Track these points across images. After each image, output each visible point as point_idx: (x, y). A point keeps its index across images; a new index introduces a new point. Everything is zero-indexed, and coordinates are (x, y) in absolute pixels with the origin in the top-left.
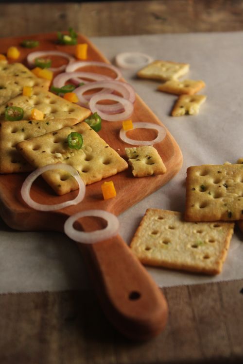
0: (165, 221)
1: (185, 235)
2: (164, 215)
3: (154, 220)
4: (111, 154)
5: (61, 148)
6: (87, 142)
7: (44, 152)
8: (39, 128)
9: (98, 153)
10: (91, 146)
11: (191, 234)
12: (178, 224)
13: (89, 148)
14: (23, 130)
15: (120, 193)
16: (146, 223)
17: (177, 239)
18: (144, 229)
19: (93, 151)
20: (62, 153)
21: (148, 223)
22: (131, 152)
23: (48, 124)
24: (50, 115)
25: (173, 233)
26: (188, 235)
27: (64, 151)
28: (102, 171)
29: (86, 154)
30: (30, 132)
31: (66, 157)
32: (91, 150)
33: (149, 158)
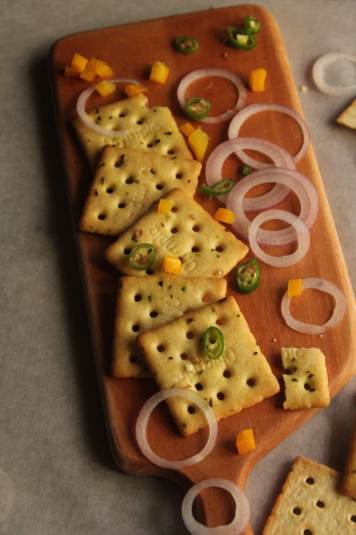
0: (315, 489)
1: (335, 522)
2: (316, 476)
3: (302, 484)
4: (260, 369)
5: (194, 353)
6: (230, 344)
7: (171, 358)
8: (171, 296)
9: (243, 365)
10: (234, 351)
11: (344, 522)
12: (330, 497)
13: (232, 354)
14: (150, 298)
15: (261, 441)
16: (291, 488)
17: (323, 529)
18: (286, 500)
19: (236, 361)
20: (194, 363)
21: (293, 488)
22: (288, 357)
23: (183, 289)
24: (191, 257)
25: (320, 516)
26: (339, 523)
27: (197, 359)
28: (243, 400)
29: (226, 364)
30: (159, 303)
31: (199, 369)
32: (234, 358)
33: (310, 376)
